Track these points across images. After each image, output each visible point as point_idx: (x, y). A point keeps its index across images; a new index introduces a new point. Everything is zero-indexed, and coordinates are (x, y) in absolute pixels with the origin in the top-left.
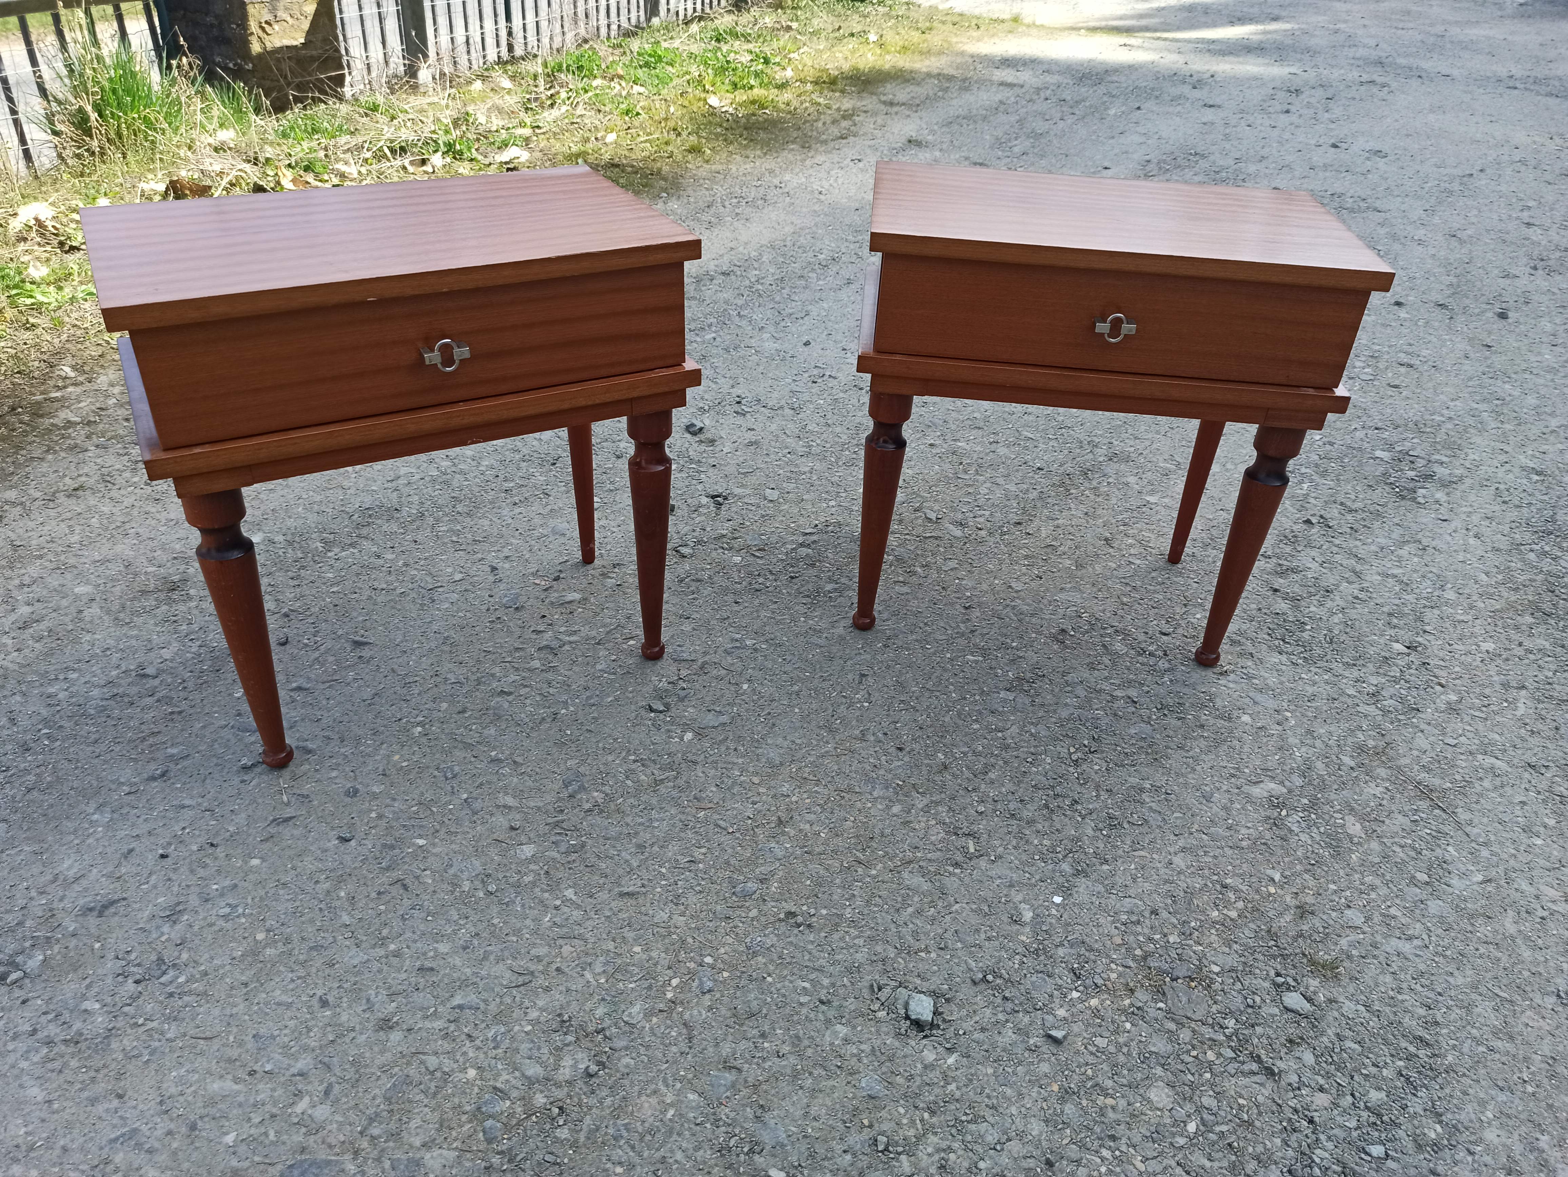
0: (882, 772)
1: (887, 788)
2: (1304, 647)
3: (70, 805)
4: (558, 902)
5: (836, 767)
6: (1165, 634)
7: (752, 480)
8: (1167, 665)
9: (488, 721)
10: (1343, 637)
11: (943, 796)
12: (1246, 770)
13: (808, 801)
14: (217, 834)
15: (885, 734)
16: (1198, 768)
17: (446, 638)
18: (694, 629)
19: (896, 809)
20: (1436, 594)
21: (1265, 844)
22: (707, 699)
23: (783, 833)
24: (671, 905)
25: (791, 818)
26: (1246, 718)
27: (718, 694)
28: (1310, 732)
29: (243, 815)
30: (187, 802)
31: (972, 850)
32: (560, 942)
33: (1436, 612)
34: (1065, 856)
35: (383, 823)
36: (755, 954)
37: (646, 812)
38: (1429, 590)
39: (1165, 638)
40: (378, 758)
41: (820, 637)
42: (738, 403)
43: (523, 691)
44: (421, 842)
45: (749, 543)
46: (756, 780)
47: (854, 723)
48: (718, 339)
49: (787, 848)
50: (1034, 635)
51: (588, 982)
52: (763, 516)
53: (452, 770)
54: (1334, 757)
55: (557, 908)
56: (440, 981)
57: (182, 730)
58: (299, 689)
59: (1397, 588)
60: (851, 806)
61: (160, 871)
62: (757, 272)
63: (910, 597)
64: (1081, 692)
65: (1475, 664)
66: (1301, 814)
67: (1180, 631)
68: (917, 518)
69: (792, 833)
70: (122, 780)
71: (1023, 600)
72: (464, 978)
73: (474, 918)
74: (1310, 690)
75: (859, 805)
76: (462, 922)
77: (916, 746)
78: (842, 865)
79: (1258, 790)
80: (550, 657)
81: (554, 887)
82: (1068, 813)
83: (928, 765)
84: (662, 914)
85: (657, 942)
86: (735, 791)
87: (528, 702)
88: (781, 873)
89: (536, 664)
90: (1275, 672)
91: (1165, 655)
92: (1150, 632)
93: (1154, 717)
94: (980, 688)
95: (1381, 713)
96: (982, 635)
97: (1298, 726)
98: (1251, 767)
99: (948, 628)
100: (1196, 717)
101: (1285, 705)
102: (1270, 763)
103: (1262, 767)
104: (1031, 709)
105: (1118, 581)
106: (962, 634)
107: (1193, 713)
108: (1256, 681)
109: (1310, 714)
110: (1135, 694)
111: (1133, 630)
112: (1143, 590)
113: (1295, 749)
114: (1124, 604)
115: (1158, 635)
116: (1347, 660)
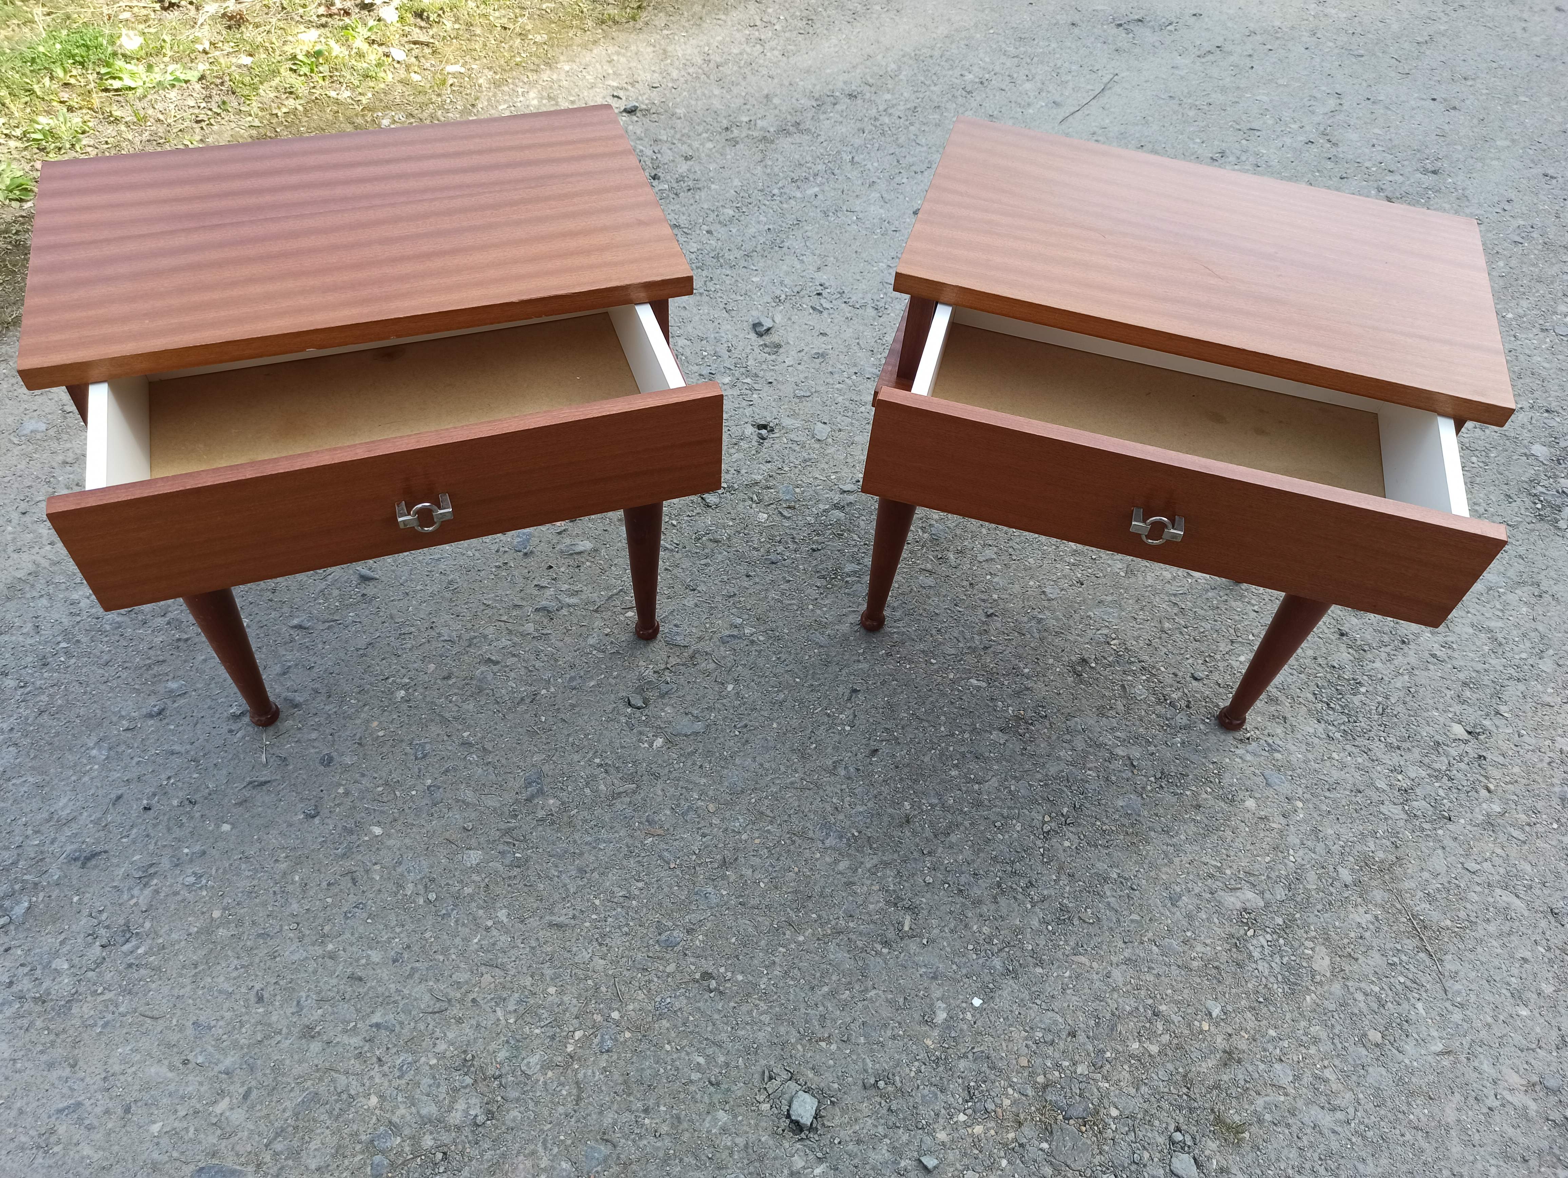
0: (841, 817)
1: (841, 837)
2: (1348, 715)
3: (74, 735)
4: (490, 923)
5: (796, 804)
6: (1196, 679)
7: (806, 407)
8: (1185, 721)
9: (469, 693)
10: (1400, 708)
11: (896, 856)
12: (1228, 872)
13: (757, 841)
14: (197, 790)
15: (858, 770)
16: (1177, 860)
17: (450, 583)
18: (696, 605)
19: (843, 866)
20: (1530, 661)
21: (1217, 968)
22: (688, 698)
23: (724, 877)
24: (595, 943)
25: (736, 859)
26: (1250, 803)
27: (700, 694)
28: (1315, 831)
29: (224, 772)
30: (177, 748)
31: (906, 928)
32: (483, 969)
33: (1521, 687)
34: (1000, 950)
35: (348, 801)
36: (661, 1016)
37: (596, 829)
38: (1524, 655)
39: (1195, 683)
40: (358, 722)
41: (823, 634)
42: (819, 294)
43: (510, 661)
44: (377, 831)
45: (781, 496)
46: (712, 807)
47: (829, 750)
48: (820, 197)
49: (722, 896)
50: (1051, 661)
51: (498, 1020)
52: (805, 461)
53: (423, 749)
54: (1331, 868)
55: (488, 929)
56: (366, 994)
57: (185, 661)
58: (299, 627)
59: (1486, 648)
60: (800, 854)
61: (141, 824)
62: (888, 96)
63: (932, 592)
64: (1079, 743)
65: (1540, 765)
66: (1269, 937)
67: (1216, 676)
69: (733, 878)
70: (123, 713)
71: (1053, 611)
72: (387, 994)
73: (410, 927)
74: (1336, 774)
75: (807, 854)
76: (398, 930)
77: (885, 789)
78: (771, 925)
79: (1232, 899)
80: (545, 621)
81: (489, 905)
82: (1020, 896)
83: (890, 815)
84: (585, 953)
85: (572, 985)
86: (688, 818)
87: (512, 675)
88: (709, 925)
89: (530, 627)
90: (1304, 747)
91: (1188, 707)
92: (1180, 674)
93: (1149, 788)
94: (973, 724)
95: (1405, 817)
96: (995, 654)
97: (1304, 820)
98: (1235, 867)
99: (961, 639)
100: (1195, 795)
101: (1300, 791)
102: (1257, 866)
103: (1247, 869)
104: (1019, 758)
105: (1167, 598)
106: (973, 650)
107: (1194, 788)
108: (1277, 756)
109: (1324, 807)
110: (1138, 755)
111: (1163, 669)
112: (1191, 614)
113: (1291, 852)
114: (1163, 631)
115: (1188, 679)
116: (1392, 740)
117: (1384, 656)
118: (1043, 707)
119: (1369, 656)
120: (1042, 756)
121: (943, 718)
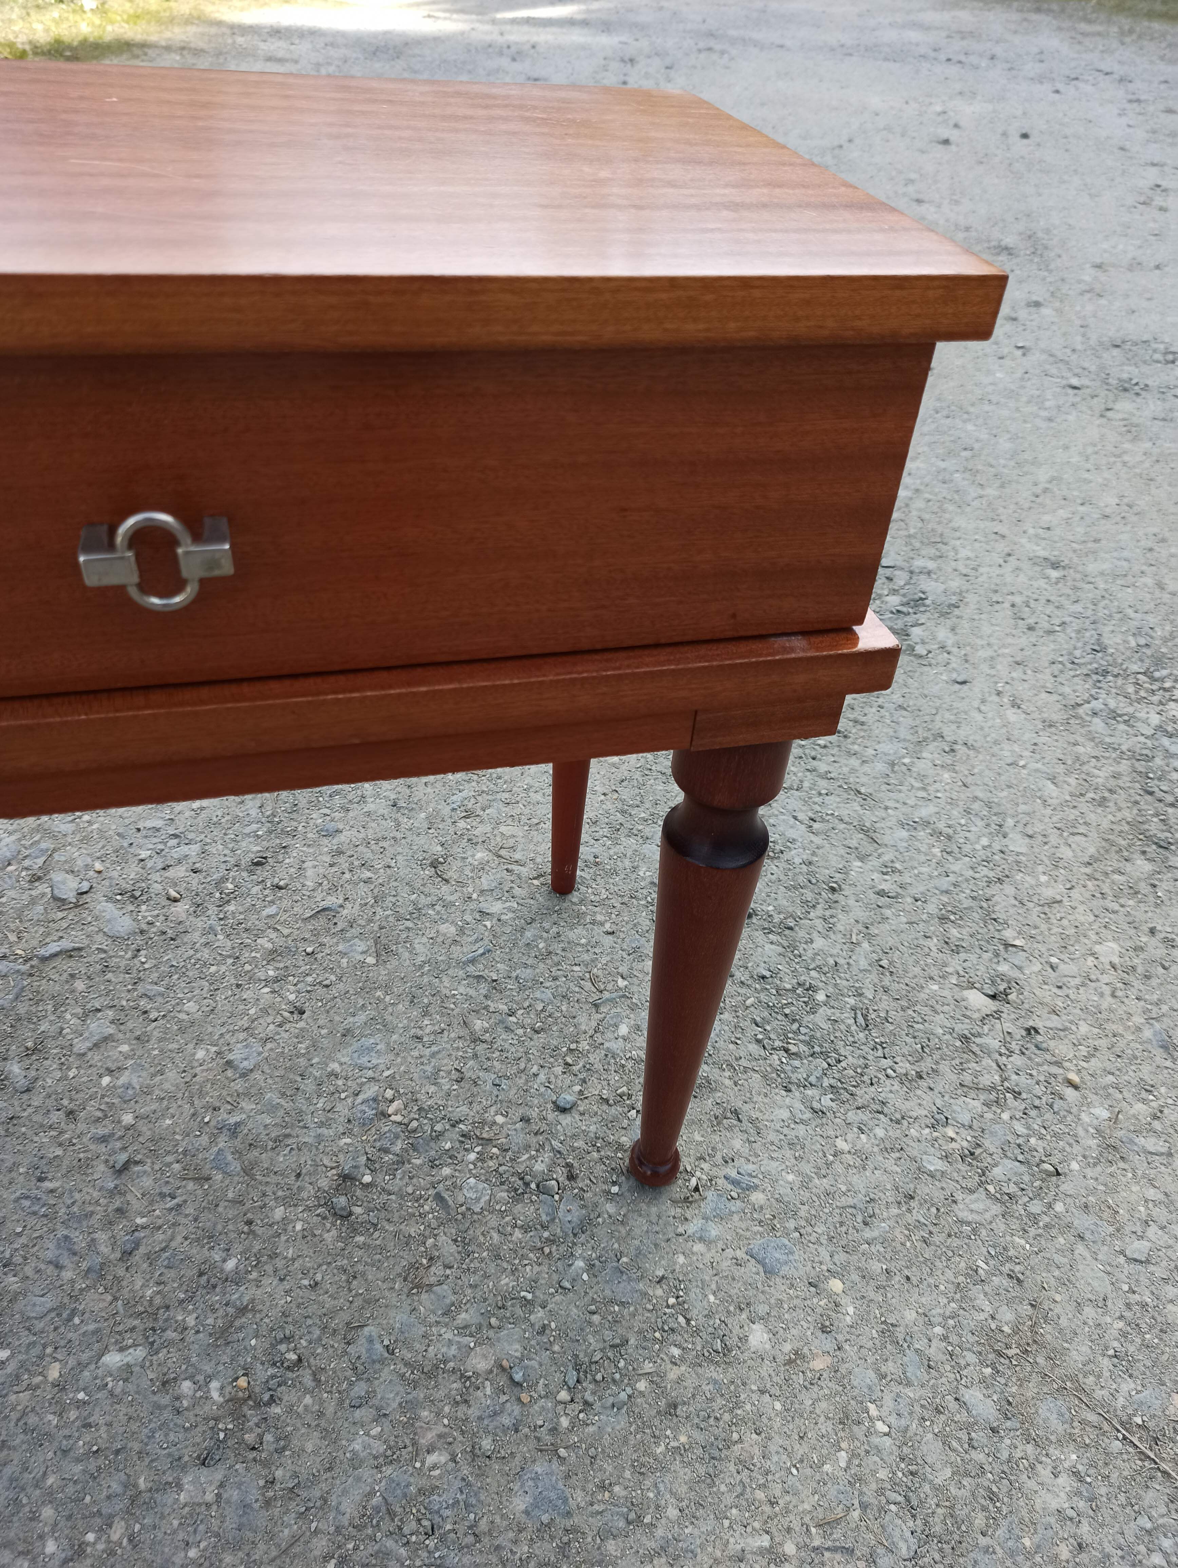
2: (825, 1055)
6: (564, 1110)
8: (577, 1213)
10: (885, 1003)
12: (790, 1548)
20: (997, 847)
26: (758, 1337)
28: (888, 1330)
33: (1009, 890)
38: (985, 841)
39: (566, 1120)
50: (279, 1213)
54: (953, 1405)
59: (936, 851)
64: (390, 1390)
65: (1105, 1005)
67: (595, 1088)
68: (33, 901)
74: (860, 1183)
90: (788, 1153)
91: (571, 1177)
92: (534, 1113)
93: (565, 1422)
94: (129, 1484)
95: (997, 1209)
96: (151, 1258)
97: (862, 1318)
98: (796, 1525)
99: (65, 1260)
100: (656, 1379)
101: (825, 1254)
102: (832, 1491)
103: (820, 1514)
104: (261, 1519)
105: (461, 973)
106: (98, 1273)
107: (648, 1367)
108: (757, 1197)
109: (876, 1267)
110: (515, 1350)
111: (500, 1119)
112: (511, 985)
113: (873, 1409)
114: (476, 1040)
115: (551, 1116)
116: (903, 1066)
117: (819, 924)
118: (287, 1339)
119: (801, 934)
120: (314, 1479)
121: (48, 1512)
